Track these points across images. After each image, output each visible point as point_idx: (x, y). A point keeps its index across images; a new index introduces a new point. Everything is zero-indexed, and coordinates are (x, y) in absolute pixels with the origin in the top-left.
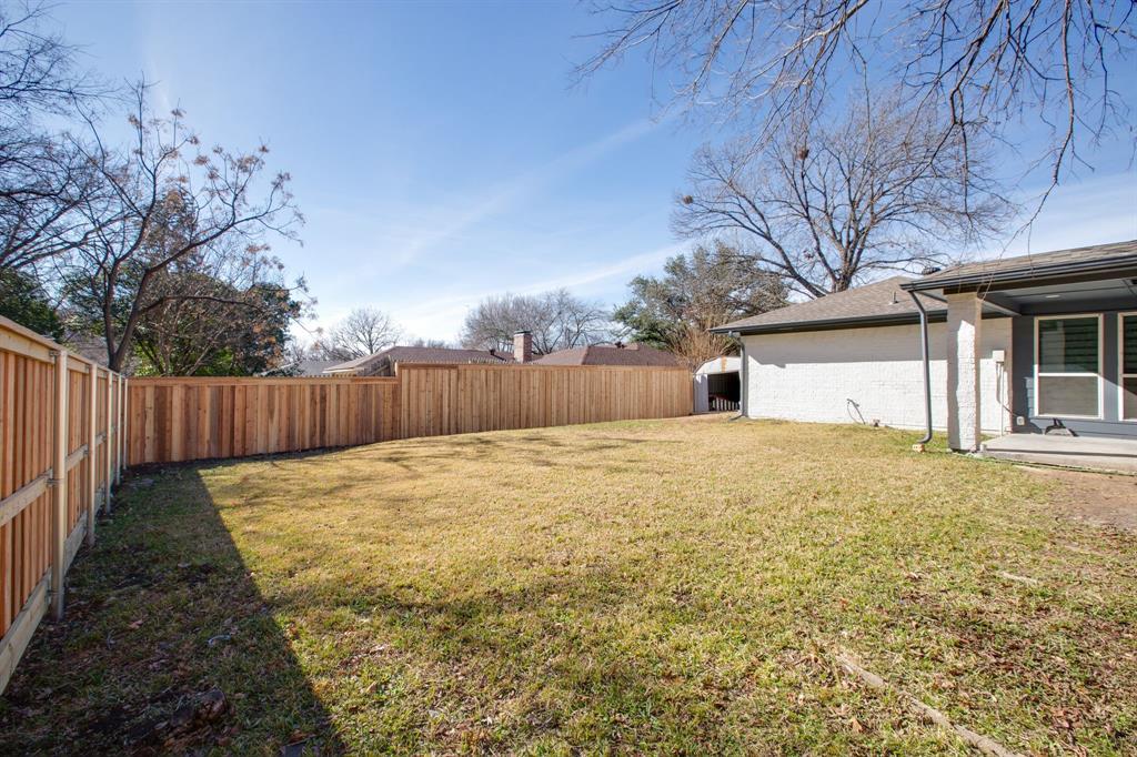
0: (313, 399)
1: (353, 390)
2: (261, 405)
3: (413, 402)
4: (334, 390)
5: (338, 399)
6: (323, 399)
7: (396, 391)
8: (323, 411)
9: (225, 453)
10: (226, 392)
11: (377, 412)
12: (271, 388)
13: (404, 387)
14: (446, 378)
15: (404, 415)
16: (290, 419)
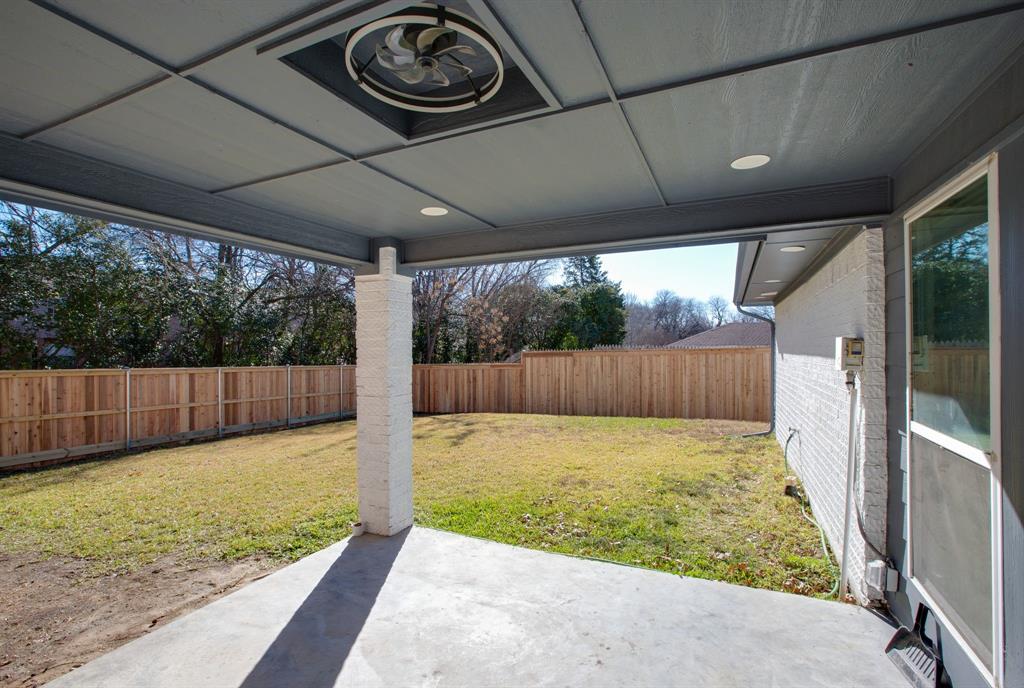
0: (469, 381)
1: (492, 374)
2: (441, 382)
3: (535, 383)
4: (480, 372)
5: (483, 380)
6: (475, 379)
7: (522, 374)
8: (475, 388)
9: (426, 411)
10: (426, 372)
11: (509, 391)
12: (447, 370)
13: (528, 372)
14: (563, 363)
15: (529, 395)
16: (457, 391)
